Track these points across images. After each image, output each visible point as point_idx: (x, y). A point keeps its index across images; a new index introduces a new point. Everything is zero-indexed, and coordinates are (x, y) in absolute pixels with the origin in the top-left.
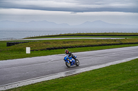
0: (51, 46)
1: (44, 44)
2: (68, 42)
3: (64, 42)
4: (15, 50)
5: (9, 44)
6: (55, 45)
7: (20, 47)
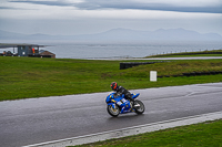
0: (189, 69)
1: (180, 67)
2: (218, 64)
3: (212, 63)
4: (133, 76)
5: (124, 66)
6: (197, 69)
7: (141, 71)
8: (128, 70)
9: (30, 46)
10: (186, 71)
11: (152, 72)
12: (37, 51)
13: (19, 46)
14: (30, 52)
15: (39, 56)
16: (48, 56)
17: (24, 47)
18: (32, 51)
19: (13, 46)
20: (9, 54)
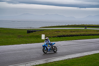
1: (56, 33)
2: (74, 32)
3: (71, 31)
5: (29, 32)
6: (64, 34)
10: (59, 35)
11: (42, 35)
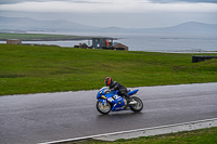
4: (205, 69)
5: (196, 59)
7: (214, 64)
8: (200, 64)
9: (105, 39)
12: (111, 43)
13: (94, 39)
14: (104, 44)
15: (113, 48)
16: (122, 48)
17: (98, 39)
18: (106, 43)
19: (88, 38)
20: (84, 46)
